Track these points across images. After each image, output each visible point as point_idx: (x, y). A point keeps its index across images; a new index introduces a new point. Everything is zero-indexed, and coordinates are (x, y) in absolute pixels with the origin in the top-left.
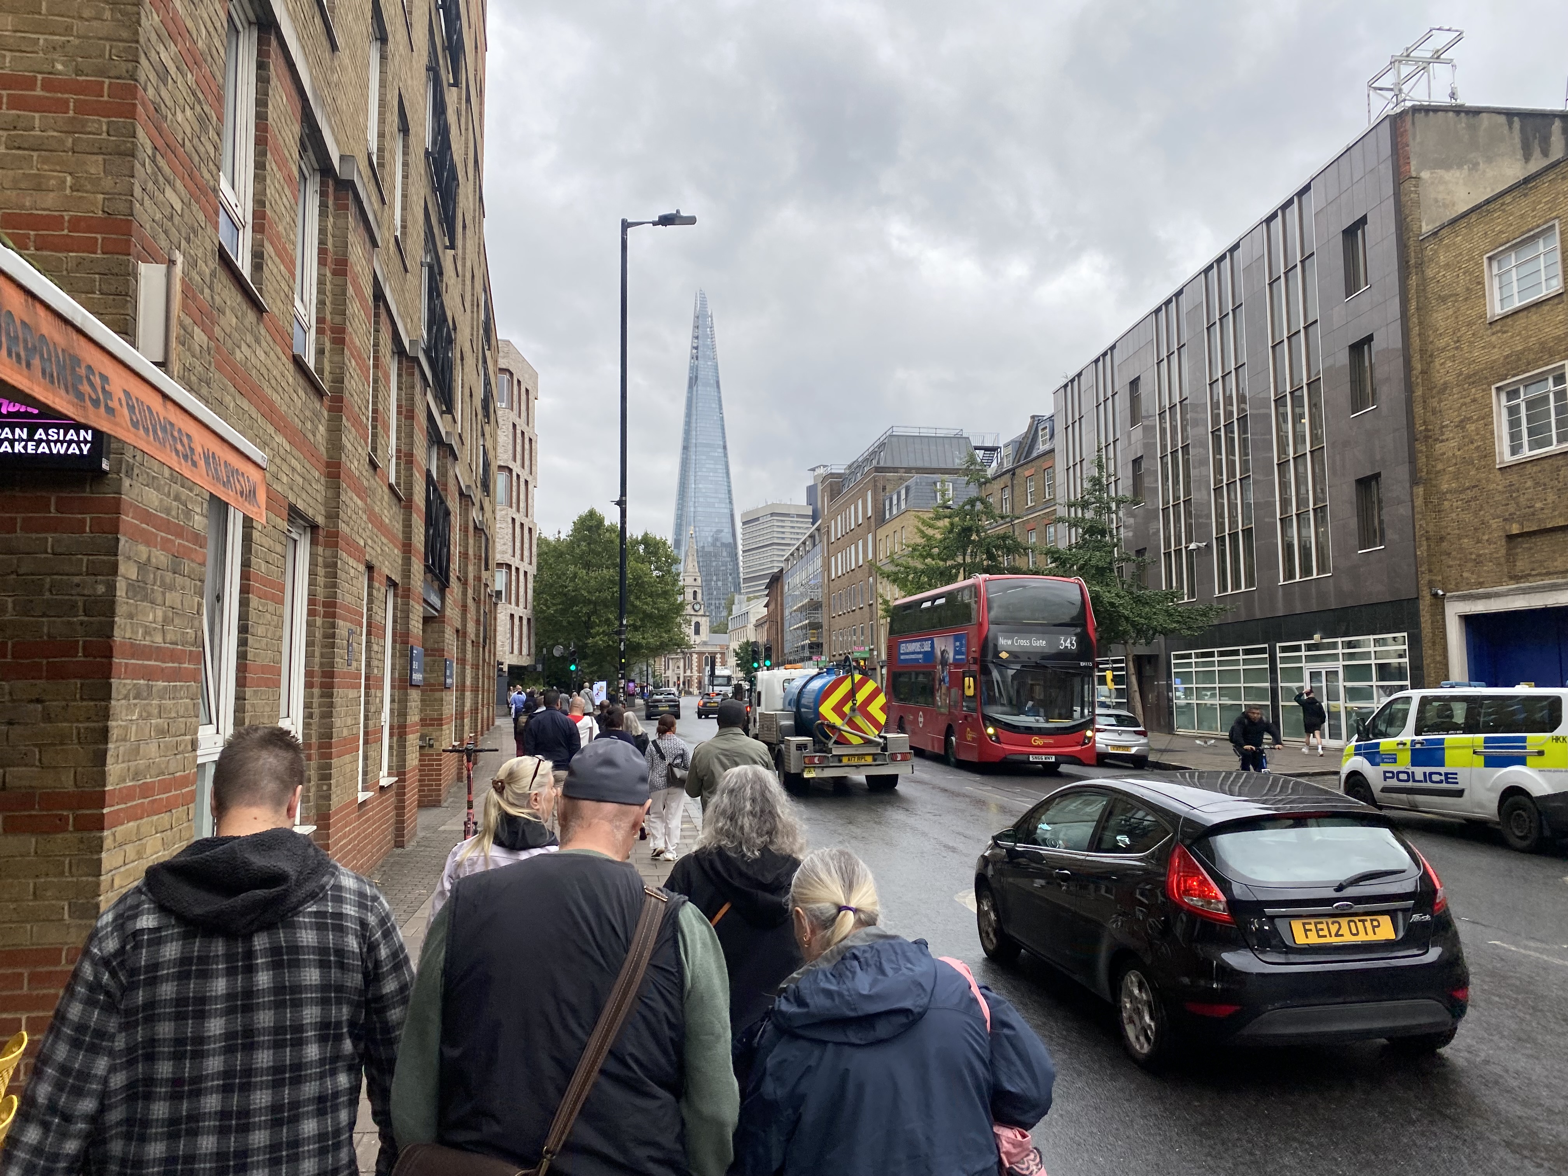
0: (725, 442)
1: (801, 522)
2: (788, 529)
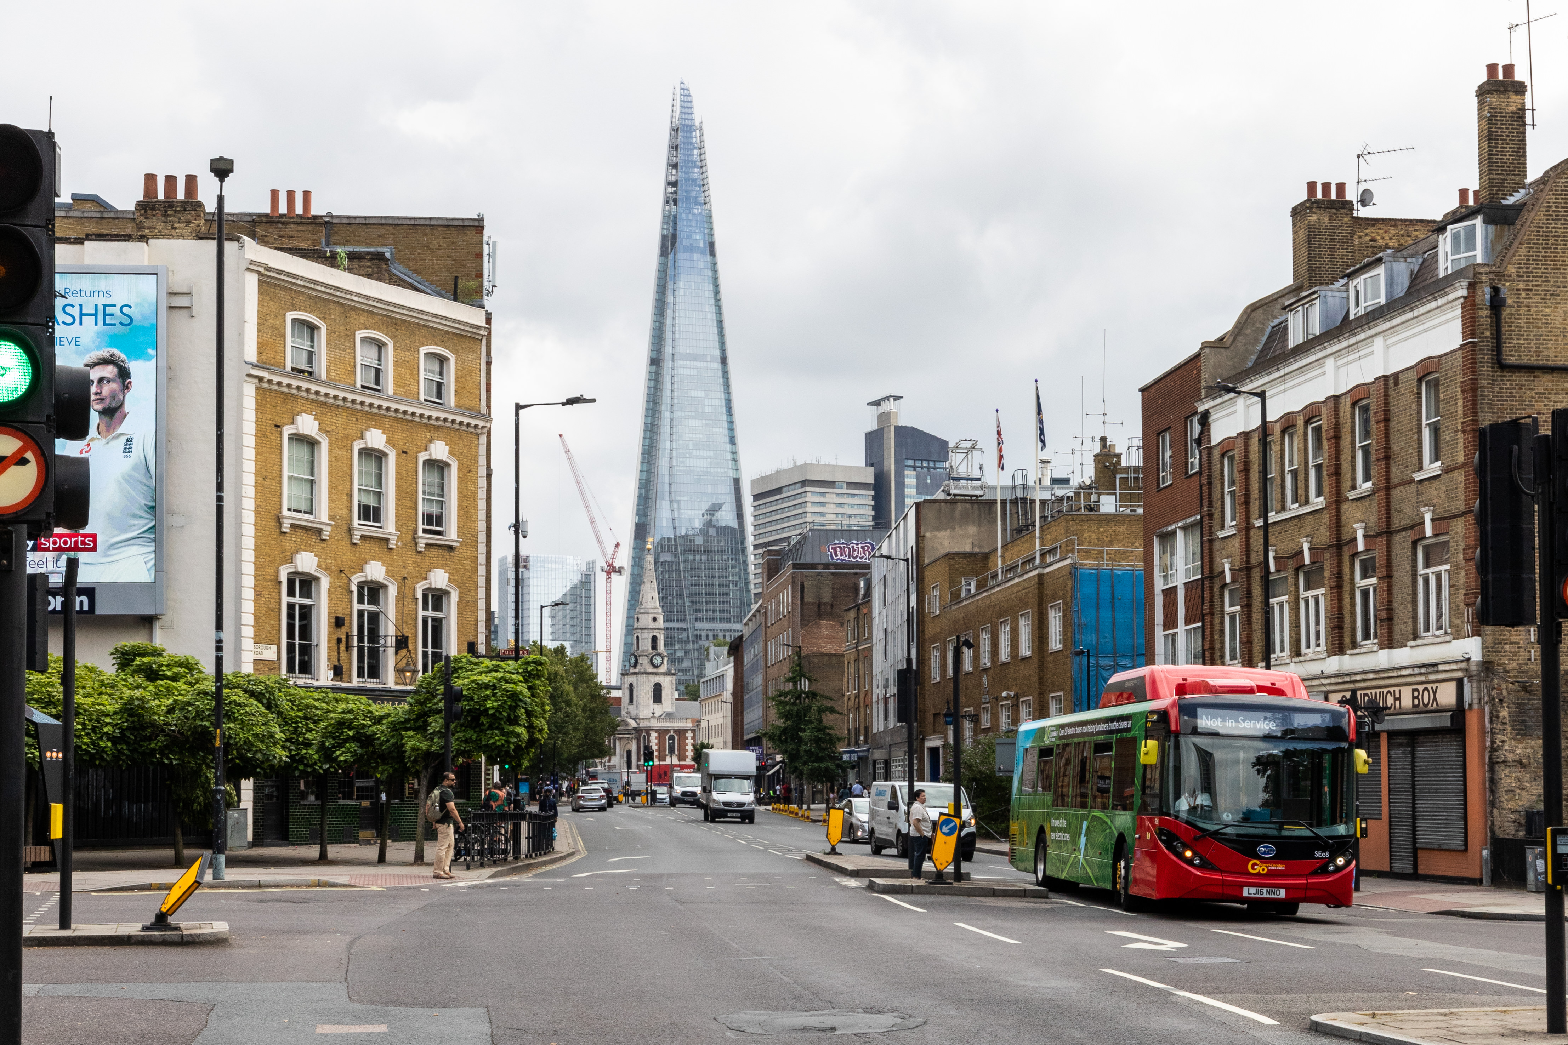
0: (723, 351)
1: (854, 495)
2: (831, 508)
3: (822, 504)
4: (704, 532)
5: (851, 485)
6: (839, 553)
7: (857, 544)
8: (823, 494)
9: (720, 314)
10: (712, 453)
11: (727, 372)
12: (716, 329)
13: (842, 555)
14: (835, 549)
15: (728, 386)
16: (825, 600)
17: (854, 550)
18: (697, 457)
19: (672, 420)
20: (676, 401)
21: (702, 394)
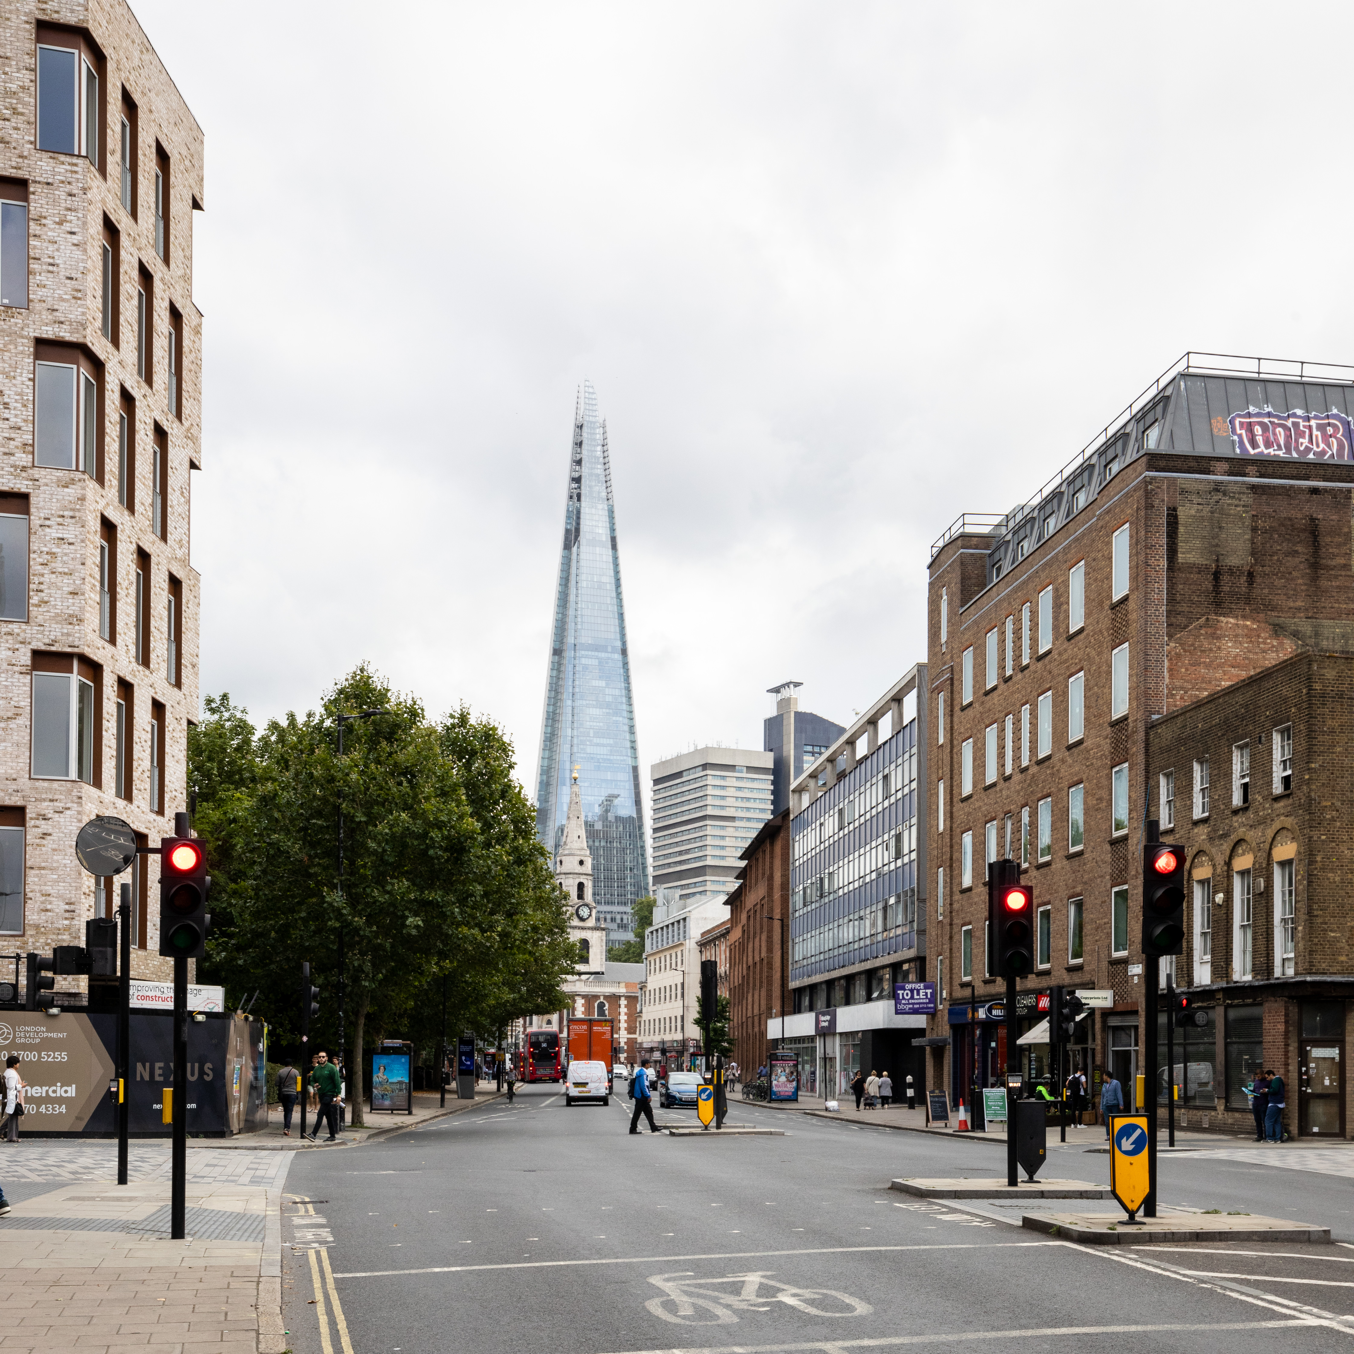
1: (754, 779)
2: (731, 792)
3: (723, 787)
4: (604, 818)
5: (750, 769)
6: (1260, 440)
7: (1308, 419)
8: (723, 777)
9: (621, 606)
10: (611, 741)
11: (627, 663)
12: (617, 621)
13: (1268, 444)
14: (1249, 427)
15: (628, 677)
16: (1233, 561)
17: (1301, 434)
18: (598, 745)
19: (573, 708)
20: (577, 690)
21: (602, 683)
